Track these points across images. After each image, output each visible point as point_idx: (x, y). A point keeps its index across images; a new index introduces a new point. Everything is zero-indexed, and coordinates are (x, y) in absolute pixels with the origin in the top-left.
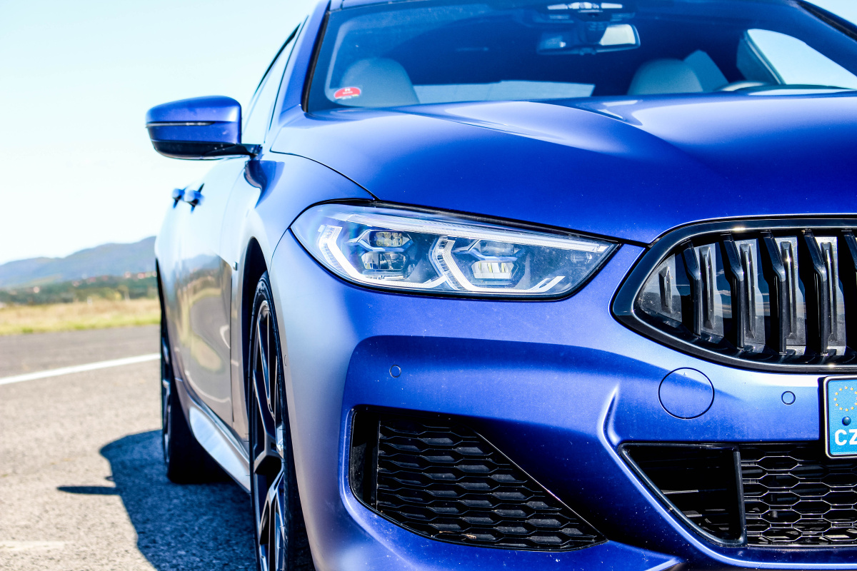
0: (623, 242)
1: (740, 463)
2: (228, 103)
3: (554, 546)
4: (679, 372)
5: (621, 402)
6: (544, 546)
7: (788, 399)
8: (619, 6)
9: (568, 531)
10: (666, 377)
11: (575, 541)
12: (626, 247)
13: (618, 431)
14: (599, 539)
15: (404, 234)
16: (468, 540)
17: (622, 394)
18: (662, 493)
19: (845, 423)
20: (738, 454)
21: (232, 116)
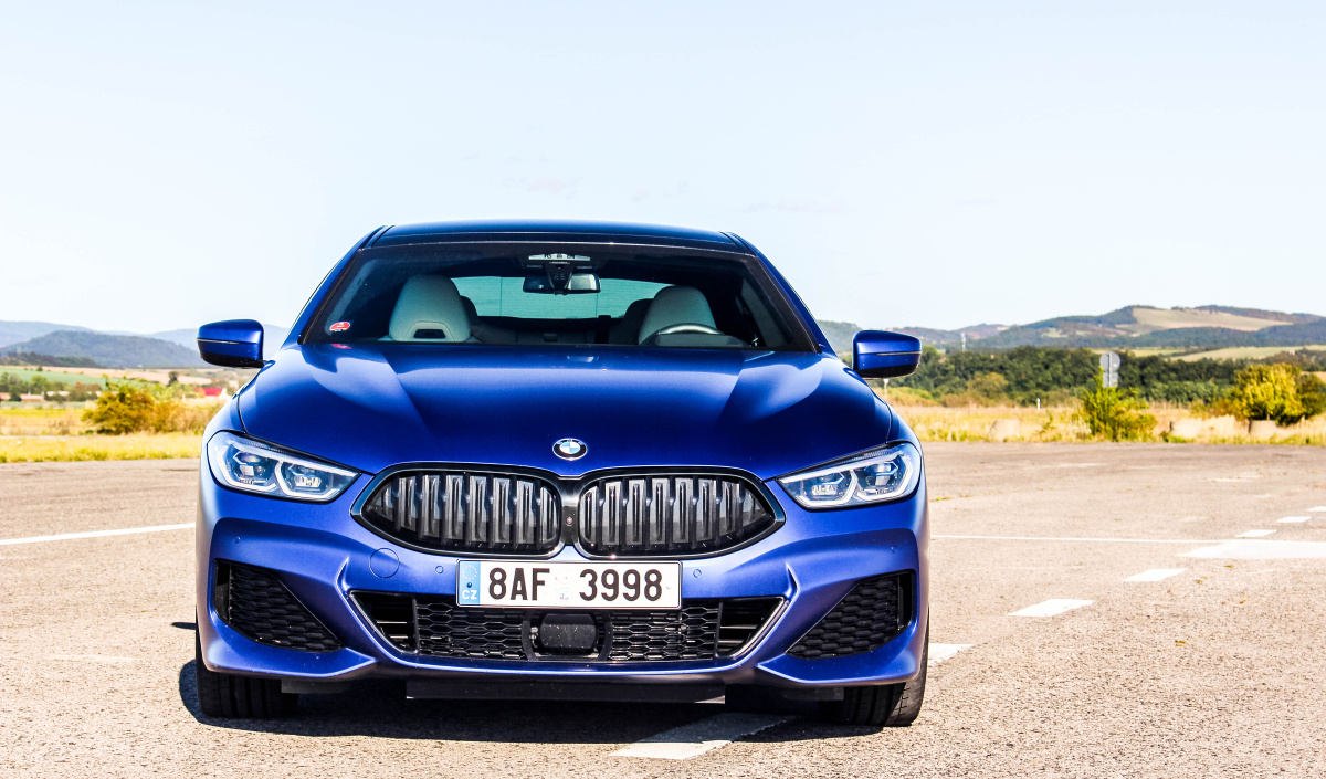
0: (363, 472)
1: (416, 607)
2: (255, 326)
3: (319, 649)
4: (382, 551)
5: (349, 567)
6: (314, 649)
7: (440, 570)
8: (588, 259)
9: (327, 641)
10: (375, 553)
11: (329, 647)
12: (364, 475)
13: (348, 582)
14: (342, 646)
15: (258, 457)
16: (277, 644)
17: (351, 561)
18: (375, 623)
19: (469, 586)
20: (415, 601)
21: (255, 338)
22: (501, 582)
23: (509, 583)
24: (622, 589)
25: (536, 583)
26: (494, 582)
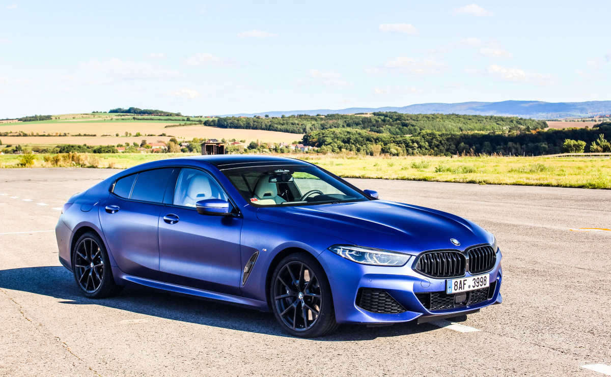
1: (431, 295)
3: (396, 313)
4: (424, 280)
5: (414, 285)
7: (441, 283)
9: (399, 310)
12: (413, 256)
14: (405, 311)
16: (379, 312)
19: (450, 288)
22: (457, 285)
23: (458, 285)
24: (480, 283)
25: (464, 284)
26: (455, 285)
